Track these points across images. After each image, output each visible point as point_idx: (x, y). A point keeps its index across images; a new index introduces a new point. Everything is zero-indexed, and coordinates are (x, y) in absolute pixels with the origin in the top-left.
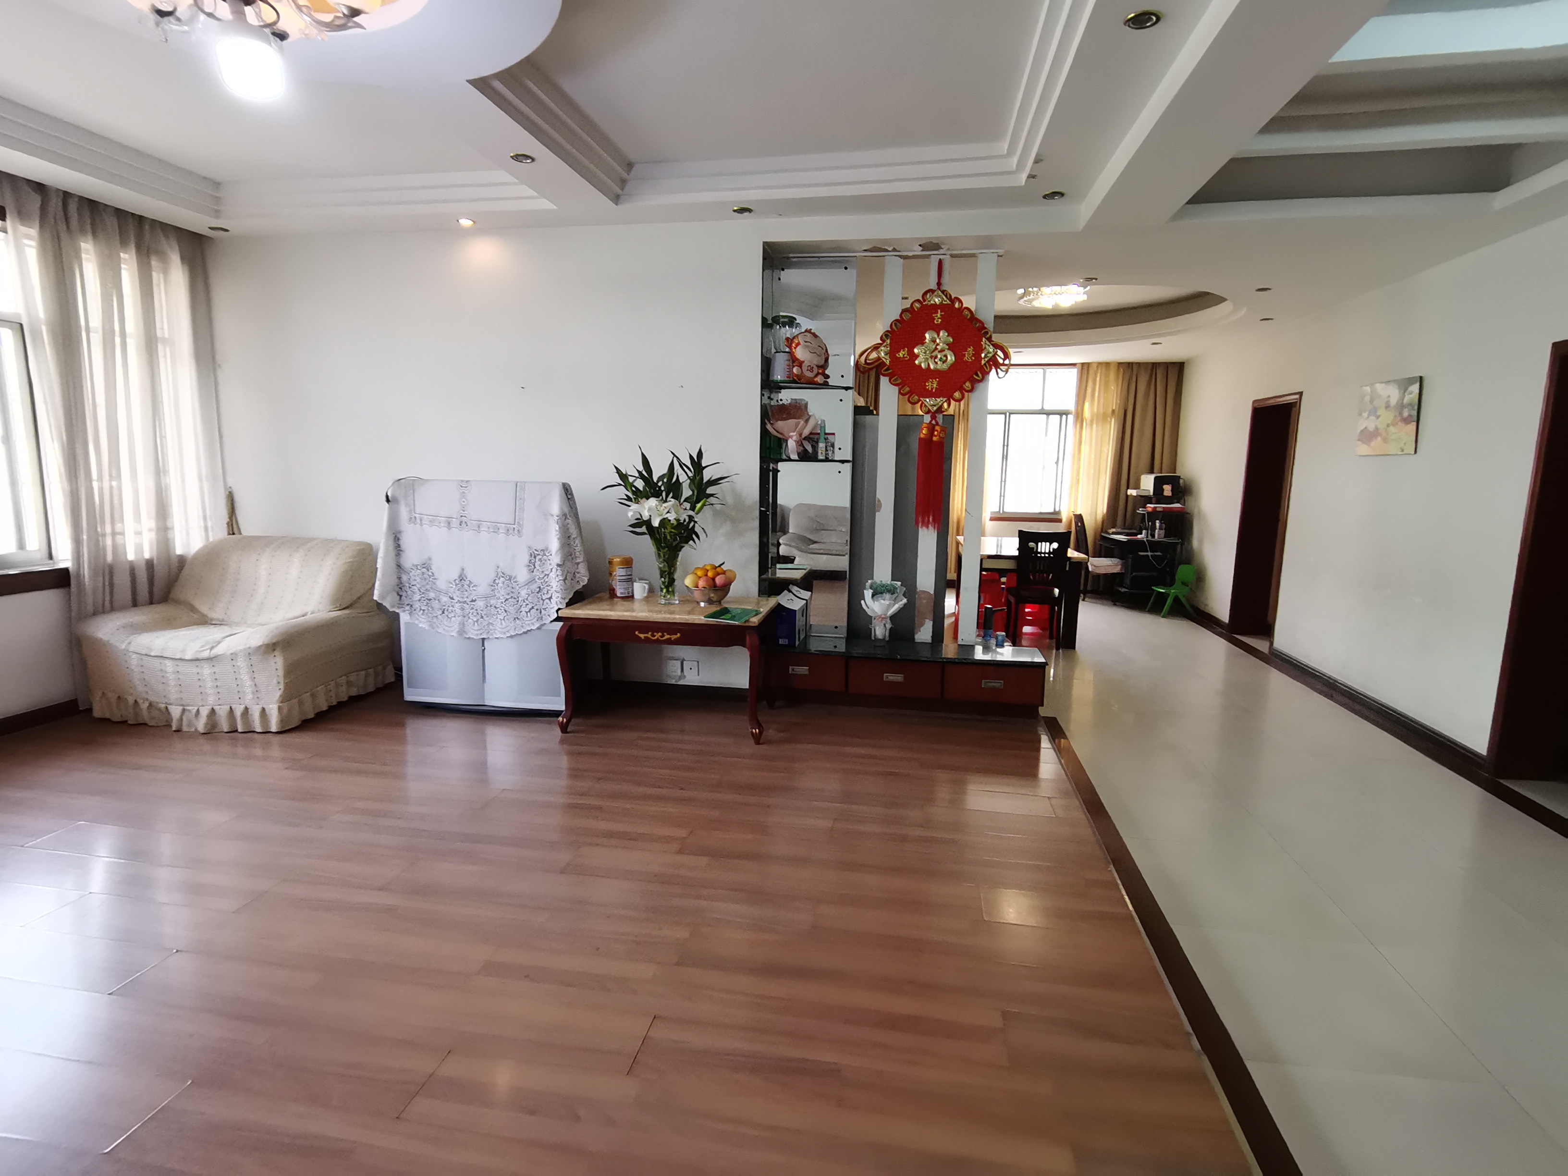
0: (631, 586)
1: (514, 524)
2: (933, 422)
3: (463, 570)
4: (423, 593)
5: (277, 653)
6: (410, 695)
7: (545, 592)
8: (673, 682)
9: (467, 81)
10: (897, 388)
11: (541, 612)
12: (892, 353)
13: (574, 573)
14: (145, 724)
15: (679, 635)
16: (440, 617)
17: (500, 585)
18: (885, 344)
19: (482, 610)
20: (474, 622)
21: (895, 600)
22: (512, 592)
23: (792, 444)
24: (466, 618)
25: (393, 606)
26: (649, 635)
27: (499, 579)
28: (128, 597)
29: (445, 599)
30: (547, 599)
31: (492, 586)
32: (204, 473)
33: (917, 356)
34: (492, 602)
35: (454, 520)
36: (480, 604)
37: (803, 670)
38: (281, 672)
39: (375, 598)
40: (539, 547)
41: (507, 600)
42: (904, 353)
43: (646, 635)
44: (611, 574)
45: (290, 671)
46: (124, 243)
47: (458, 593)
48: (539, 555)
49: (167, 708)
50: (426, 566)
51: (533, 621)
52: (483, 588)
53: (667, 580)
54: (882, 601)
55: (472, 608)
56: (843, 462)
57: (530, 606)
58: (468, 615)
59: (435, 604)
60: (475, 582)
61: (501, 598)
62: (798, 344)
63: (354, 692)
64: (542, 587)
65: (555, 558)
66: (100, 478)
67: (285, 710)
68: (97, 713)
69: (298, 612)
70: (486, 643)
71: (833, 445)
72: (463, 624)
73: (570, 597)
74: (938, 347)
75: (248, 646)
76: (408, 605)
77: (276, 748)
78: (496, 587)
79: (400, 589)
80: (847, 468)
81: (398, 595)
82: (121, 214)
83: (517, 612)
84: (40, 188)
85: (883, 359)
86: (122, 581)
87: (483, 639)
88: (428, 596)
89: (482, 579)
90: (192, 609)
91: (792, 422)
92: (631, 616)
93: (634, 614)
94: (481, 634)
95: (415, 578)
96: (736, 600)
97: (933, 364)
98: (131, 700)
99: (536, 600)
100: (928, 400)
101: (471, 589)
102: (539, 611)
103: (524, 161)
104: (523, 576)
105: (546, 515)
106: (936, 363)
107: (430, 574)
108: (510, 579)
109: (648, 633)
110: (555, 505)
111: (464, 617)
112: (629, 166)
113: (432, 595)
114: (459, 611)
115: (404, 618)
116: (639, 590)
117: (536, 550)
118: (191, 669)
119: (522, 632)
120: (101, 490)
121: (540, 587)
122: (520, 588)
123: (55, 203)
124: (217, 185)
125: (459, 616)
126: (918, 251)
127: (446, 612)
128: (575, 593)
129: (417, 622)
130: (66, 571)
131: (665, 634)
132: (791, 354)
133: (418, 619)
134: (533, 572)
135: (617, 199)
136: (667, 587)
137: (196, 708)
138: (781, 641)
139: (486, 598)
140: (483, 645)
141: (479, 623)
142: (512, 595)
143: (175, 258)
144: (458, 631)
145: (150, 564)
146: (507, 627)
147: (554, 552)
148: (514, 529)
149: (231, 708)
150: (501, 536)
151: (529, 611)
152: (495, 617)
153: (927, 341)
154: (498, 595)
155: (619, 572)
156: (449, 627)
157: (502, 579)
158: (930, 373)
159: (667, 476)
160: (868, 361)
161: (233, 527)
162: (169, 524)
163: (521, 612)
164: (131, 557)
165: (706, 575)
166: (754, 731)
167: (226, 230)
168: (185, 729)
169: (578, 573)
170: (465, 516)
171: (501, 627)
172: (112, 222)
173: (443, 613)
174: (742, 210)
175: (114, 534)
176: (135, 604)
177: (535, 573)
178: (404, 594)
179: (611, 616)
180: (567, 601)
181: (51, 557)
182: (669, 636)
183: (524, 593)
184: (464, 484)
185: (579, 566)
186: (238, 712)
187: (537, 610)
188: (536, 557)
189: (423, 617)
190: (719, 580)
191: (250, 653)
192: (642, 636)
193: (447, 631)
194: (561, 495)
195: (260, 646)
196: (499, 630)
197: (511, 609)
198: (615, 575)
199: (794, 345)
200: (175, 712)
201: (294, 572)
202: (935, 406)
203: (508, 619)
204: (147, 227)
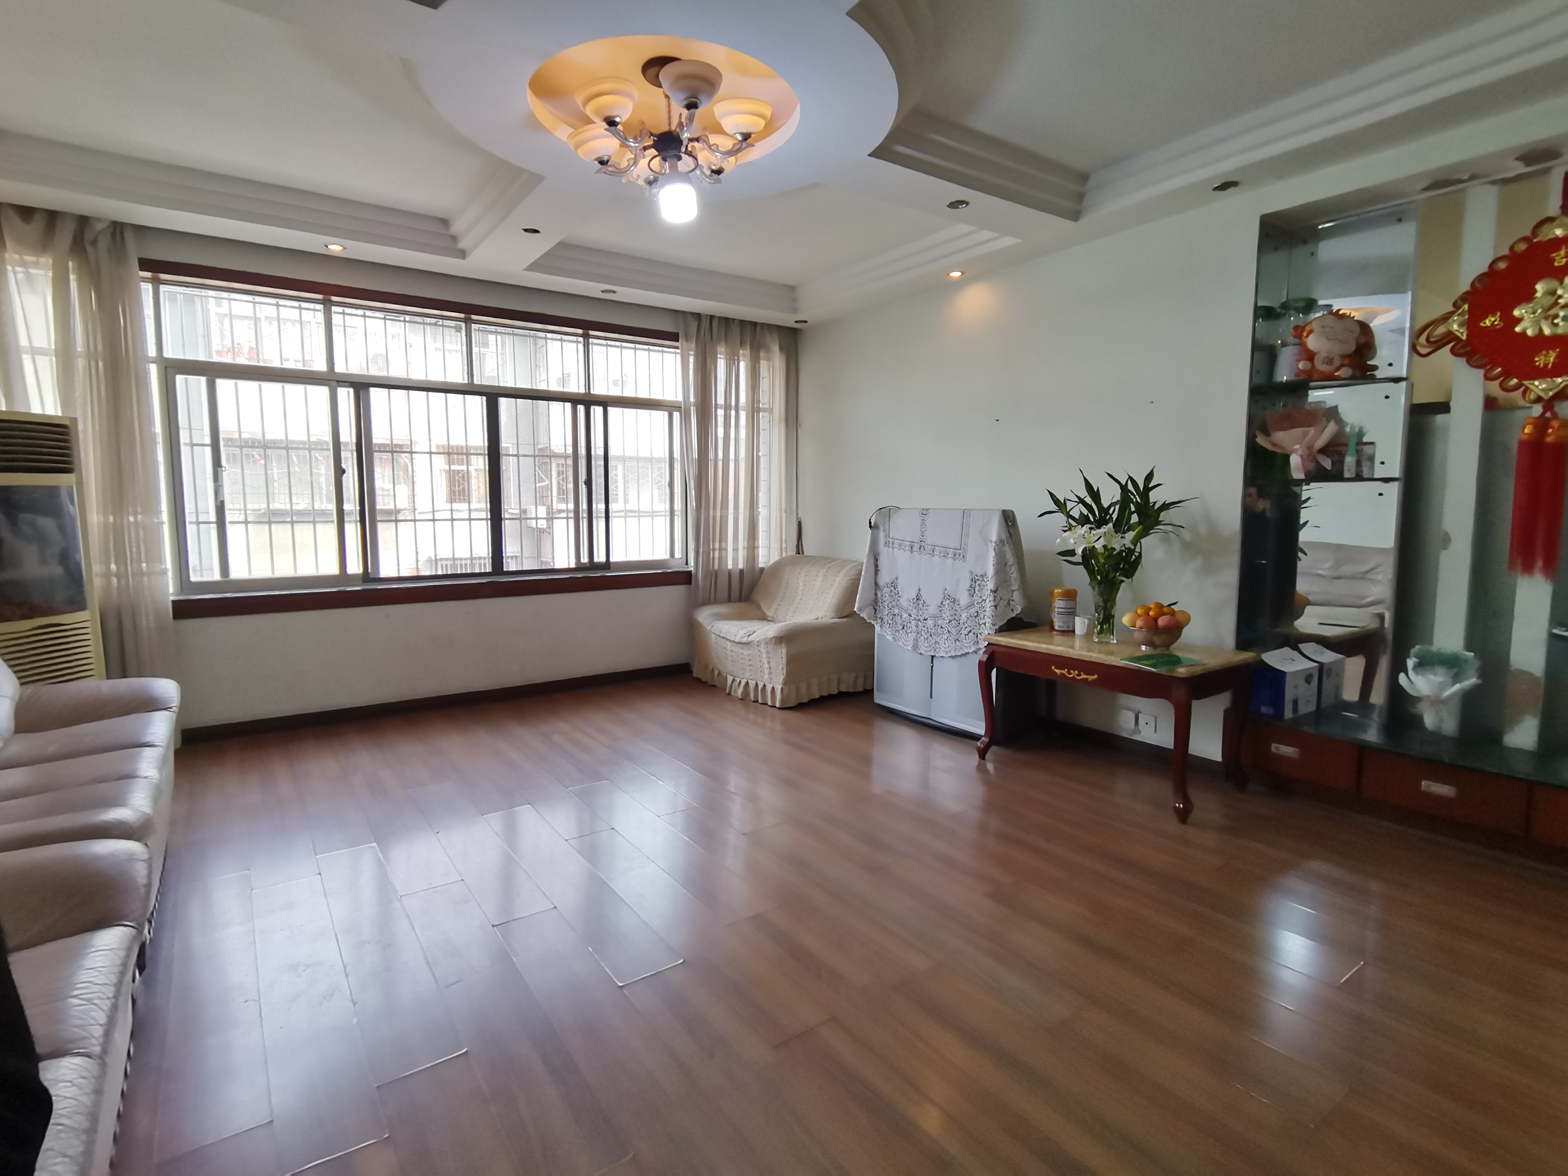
0: (1072, 620)
1: (960, 550)
2: (1548, 415)
3: (919, 590)
4: (890, 609)
5: (783, 645)
6: (879, 698)
7: (982, 617)
8: (1125, 735)
9: (869, 155)
10: (1481, 372)
11: (977, 637)
12: (1472, 324)
13: (1009, 601)
14: (715, 686)
15: (1096, 677)
16: (901, 631)
17: (946, 606)
18: (1460, 311)
19: (931, 629)
20: (925, 639)
21: (1456, 678)
22: (955, 614)
23: (1295, 460)
24: (919, 635)
25: (870, 619)
26: (1065, 672)
27: (946, 600)
28: (725, 594)
29: (905, 615)
30: (983, 624)
31: (940, 606)
32: (783, 507)
33: (1518, 320)
34: (940, 622)
35: (916, 544)
36: (930, 623)
37: (1287, 750)
38: (784, 661)
39: (855, 610)
40: (980, 572)
41: (950, 621)
42: (1493, 319)
43: (1062, 671)
44: (1051, 606)
45: (792, 661)
46: (742, 344)
47: (914, 610)
48: (978, 580)
49: (726, 676)
50: (894, 585)
51: (970, 645)
52: (932, 609)
53: (1101, 616)
54: (1432, 677)
55: (924, 626)
56: (1386, 480)
57: (968, 630)
58: (921, 632)
59: (898, 619)
60: (928, 602)
61: (947, 619)
62: (1310, 332)
63: (843, 689)
64: (979, 612)
65: (991, 585)
66: (715, 508)
67: (786, 691)
68: (695, 674)
69: (814, 617)
70: (934, 658)
71: (1371, 459)
72: (917, 640)
73: (1001, 624)
74: (1560, 301)
75: (765, 637)
76: (880, 618)
77: (776, 723)
78: (943, 608)
79: (875, 604)
80: (1393, 491)
81: (874, 608)
82: (742, 323)
83: (958, 634)
84: (698, 316)
85: (1457, 333)
86: (723, 582)
87: (933, 657)
88: (894, 612)
89: (932, 600)
90: (759, 608)
91: (1297, 432)
92: (1047, 649)
93: (1051, 647)
94: (929, 651)
95: (885, 594)
97: (1549, 327)
98: (711, 667)
99: (974, 624)
100: (1536, 383)
101: (925, 608)
102: (976, 635)
103: (960, 207)
104: (964, 599)
105: (986, 541)
106: (1556, 325)
107: (896, 592)
108: (954, 602)
109: (1064, 670)
110: (994, 530)
111: (918, 633)
112: (1084, 177)
113: (896, 611)
114: (914, 628)
115: (877, 628)
116: (1080, 625)
117: (976, 575)
118: (737, 648)
119: (960, 654)
120: (714, 517)
121: (977, 612)
122: (962, 610)
123: (705, 323)
124: (792, 288)
125: (914, 632)
126: (1521, 169)
127: (905, 627)
128: (1008, 620)
129: (885, 634)
130: (690, 572)
131: (1082, 673)
132: (1303, 345)
133: (886, 632)
134: (973, 596)
135: (1075, 216)
136: (1102, 624)
137: (739, 680)
138: (1264, 709)
139: (935, 617)
140: (932, 662)
141: (928, 640)
142: (955, 617)
143: (776, 348)
144: (913, 646)
145: (742, 572)
146: (949, 647)
147: (990, 578)
148: (959, 554)
149: (757, 683)
150: (949, 561)
151: (968, 635)
152: (941, 636)
153: (1538, 295)
154: (944, 616)
155: (1059, 604)
156: (907, 641)
157: (948, 601)
158: (1542, 342)
159: (1120, 502)
160: (1432, 340)
161: (799, 549)
162: (756, 545)
163: (961, 634)
164: (730, 567)
165: (1148, 614)
166: (1177, 805)
167: (806, 322)
168: (733, 693)
169: (1012, 600)
170: (924, 542)
171: (945, 647)
172: (736, 330)
173: (903, 628)
174: (1224, 186)
175: (720, 549)
176: (729, 600)
177: (975, 598)
178: (878, 609)
179: (1028, 646)
180: (997, 627)
181: (687, 564)
182: (1085, 676)
183: (964, 616)
184: (924, 512)
185: (1014, 593)
186: (760, 686)
187: (974, 634)
188: (976, 581)
189: (889, 630)
190: (1162, 621)
191: (768, 642)
192: (1058, 671)
193: (905, 645)
194: (999, 521)
195: (772, 638)
196: (943, 649)
197: (953, 631)
198: (1055, 607)
199: (1305, 334)
200: (730, 679)
201: (818, 582)
202: (1551, 390)
203: (950, 640)
204: (758, 328)
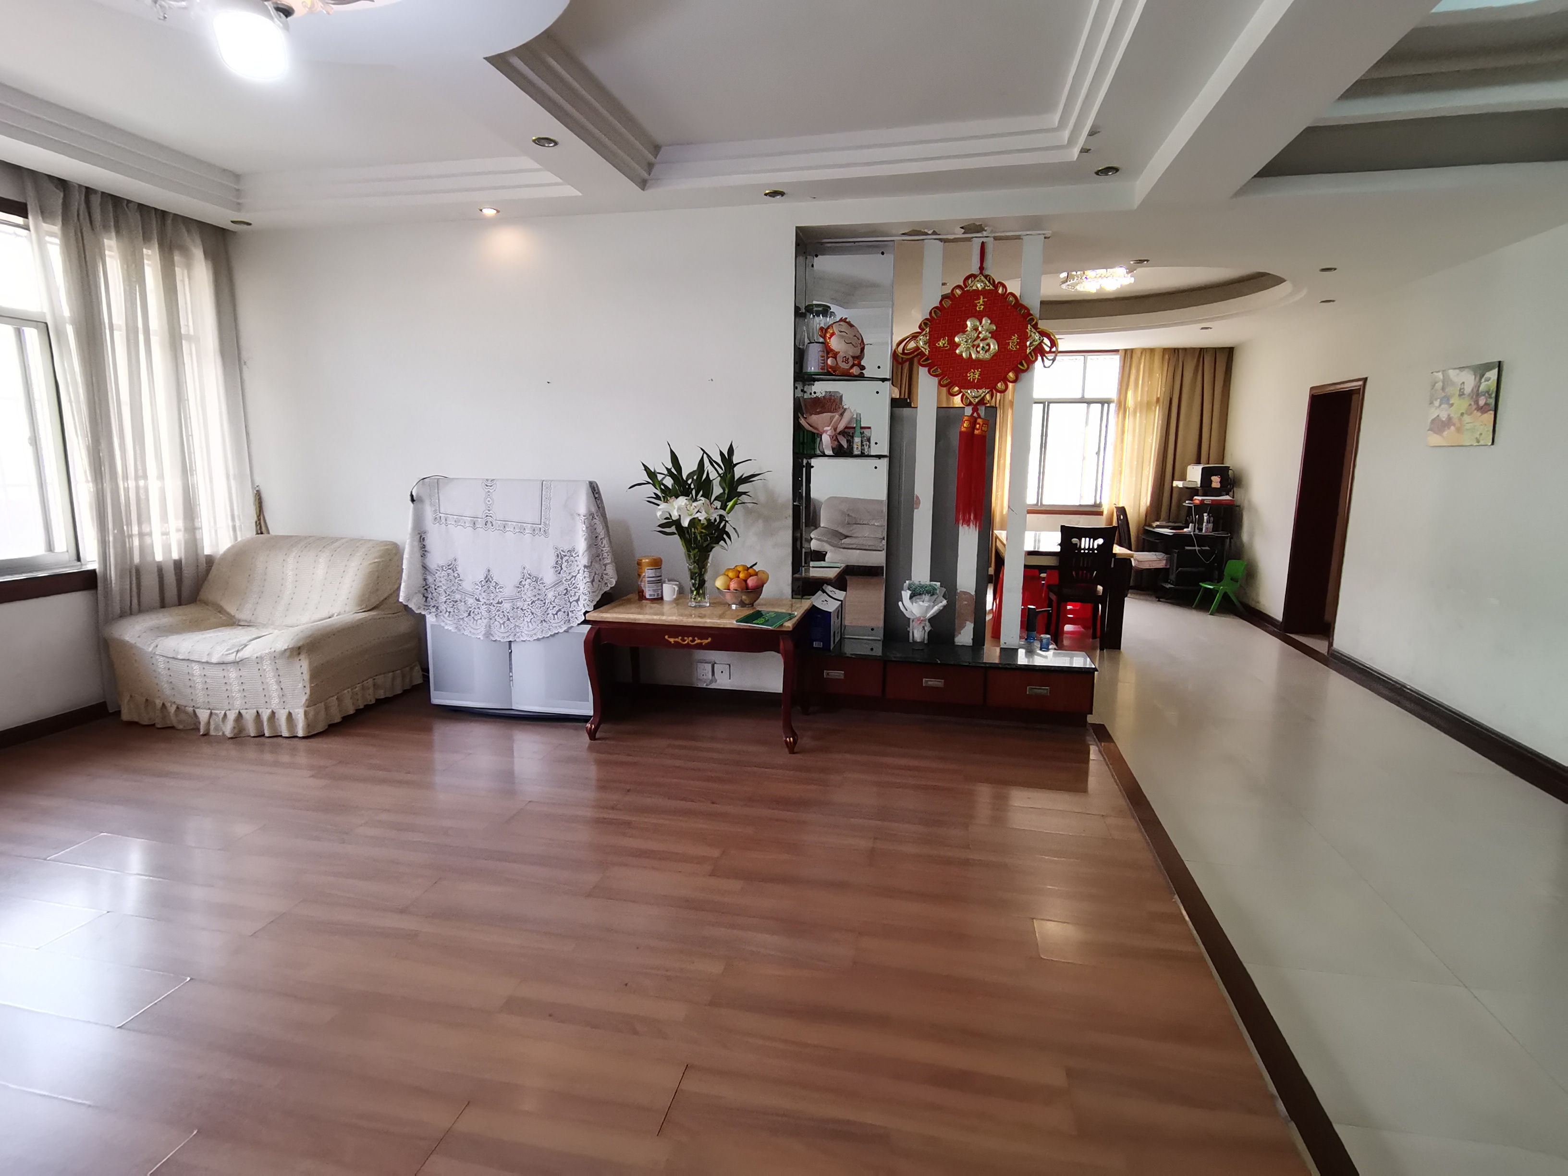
0: (660, 588)
1: (540, 524)
2: (975, 415)
3: (489, 571)
4: (449, 595)
5: (302, 657)
6: (438, 698)
7: (573, 594)
8: (704, 686)
9: (486, 58)
10: (936, 380)
11: (568, 615)
12: (931, 343)
13: (602, 576)
14: (173, 727)
15: (710, 640)
16: (466, 619)
17: (527, 586)
18: (924, 332)
19: (508, 613)
20: (501, 624)
21: (935, 603)
22: (538, 594)
23: (826, 439)
24: (492, 622)
25: (419, 608)
26: (679, 639)
27: (526, 580)
28: (156, 598)
29: (471, 601)
30: (574, 601)
31: (518, 587)
32: (231, 472)
33: (958, 345)
34: (519, 604)
35: (479, 520)
36: (507, 606)
37: (839, 674)
38: (306, 676)
39: (401, 600)
40: (566, 548)
41: (533, 602)
42: (944, 342)
43: (677, 640)
44: (639, 575)
45: (316, 674)
46: (147, 239)
47: (484, 595)
48: (566, 556)
49: (194, 711)
50: (452, 567)
51: (560, 624)
52: (509, 590)
53: (697, 582)
54: (921, 603)
55: (499, 610)
56: (880, 457)
57: (557, 609)
58: (494, 617)
59: (461, 606)
60: (501, 584)
61: (528, 600)
62: (832, 334)
63: (381, 695)
64: (569, 589)
65: (582, 559)
66: (126, 477)
67: (311, 715)
68: (125, 716)
69: (325, 614)
70: (513, 645)
71: (869, 440)
72: (490, 627)
73: (598, 599)
74: (980, 335)
75: (273, 650)
76: (434, 607)
77: (303, 756)
78: (523, 589)
79: (425, 591)
80: (884, 464)
81: (424, 596)
82: (142, 208)
83: (543, 614)
84: (62, 184)
85: (922, 349)
86: (150, 582)
87: (510, 642)
88: (454, 598)
89: (507, 580)
90: (221, 610)
91: (826, 416)
92: (659, 620)
93: (664, 618)
94: (508, 637)
95: (440, 579)
96: (771, 603)
97: (975, 354)
98: (159, 703)
99: (564, 602)
100: (969, 392)
101: (497, 590)
102: (566, 613)
103: (547, 145)
104: (549, 577)
105: (573, 515)
106: (978, 352)
107: (456, 575)
108: (536, 581)
109: (678, 638)
110: (582, 504)
111: (491, 619)
112: (656, 149)
113: (458, 597)
114: (485, 613)
115: (430, 619)
116: (669, 591)
117: (562, 551)
118: (217, 672)
119: (549, 635)
120: (127, 490)
121: (566, 589)
122: (547, 589)
123: (77, 200)
124: (237, 177)
125: (485, 618)
126: (959, 233)
127: (471, 613)
128: (603, 595)
129: (443, 624)
130: (93, 572)
131: (696, 638)
132: (825, 344)
133: (444, 622)
134: (560, 573)
135: (643, 184)
136: (697, 589)
137: (223, 712)
138: (815, 644)
139: (512, 600)
140: (510, 648)
141: (505, 625)
142: (539, 597)
143: (198, 253)
144: (485, 634)
145: (178, 564)
146: (534, 629)
147: (581, 554)
148: (540, 529)
149: (257, 712)
150: (528, 537)
151: (556, 614)
152: (522, 619)
153: (968, 329)
154: (525, 597)
155: (648, 573)
156: (476, 630)
157: (528, 580)
158: (971, 364)
159: (697, 472)
160: (906, 351)
161: (261, 526)
162: (197, 524)
163: (548, 614)
164: (159, 557)
165: (738, 577)
166: (788, 739)
167: (249, 224)
168: (212, 733)
169: (606, 574)
170: (490, 516)
171: (528, 630)
172: (134, 218)
173: (469, 615)
174: (774, 194)
175: (141, 535)
176: (163, 605)
177: (562, 574)
178: (430, 596)
179: (639, 619)
180: (595, 603)
181: (79, 559)
182: (699, 641)
183: (550, 595)
184: (489, 483)
185: (608, 567)
186: (265, 716)
187: (564, 612)
188: (562, 558)
189: (448, 618)
190: (751, 582)
191: (275, 657)
192: (672, 640)
193: (474, 634)
194: (587, 494)
195: (285, 650)
196: (526, 633)
197: (539, 612)
198: (644, 577)
199: (828, 335)
200: (203, 715)
201: (321, 571)
202: (977, 397)
203: (535, 622)
204: (169, 222)
